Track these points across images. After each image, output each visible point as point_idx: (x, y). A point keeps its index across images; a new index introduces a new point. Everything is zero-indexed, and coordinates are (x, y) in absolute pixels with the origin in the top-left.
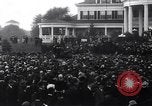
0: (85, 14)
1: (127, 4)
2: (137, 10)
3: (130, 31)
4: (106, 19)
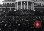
0: (5, 4)
1: (16, 1)
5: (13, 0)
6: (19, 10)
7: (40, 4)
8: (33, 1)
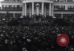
2: (29, 5)
3: (25, 15)
4: (14, 9)
5: (18, 1)
6: (28, 16)
7: (64, 6)
8: (52, 2)
